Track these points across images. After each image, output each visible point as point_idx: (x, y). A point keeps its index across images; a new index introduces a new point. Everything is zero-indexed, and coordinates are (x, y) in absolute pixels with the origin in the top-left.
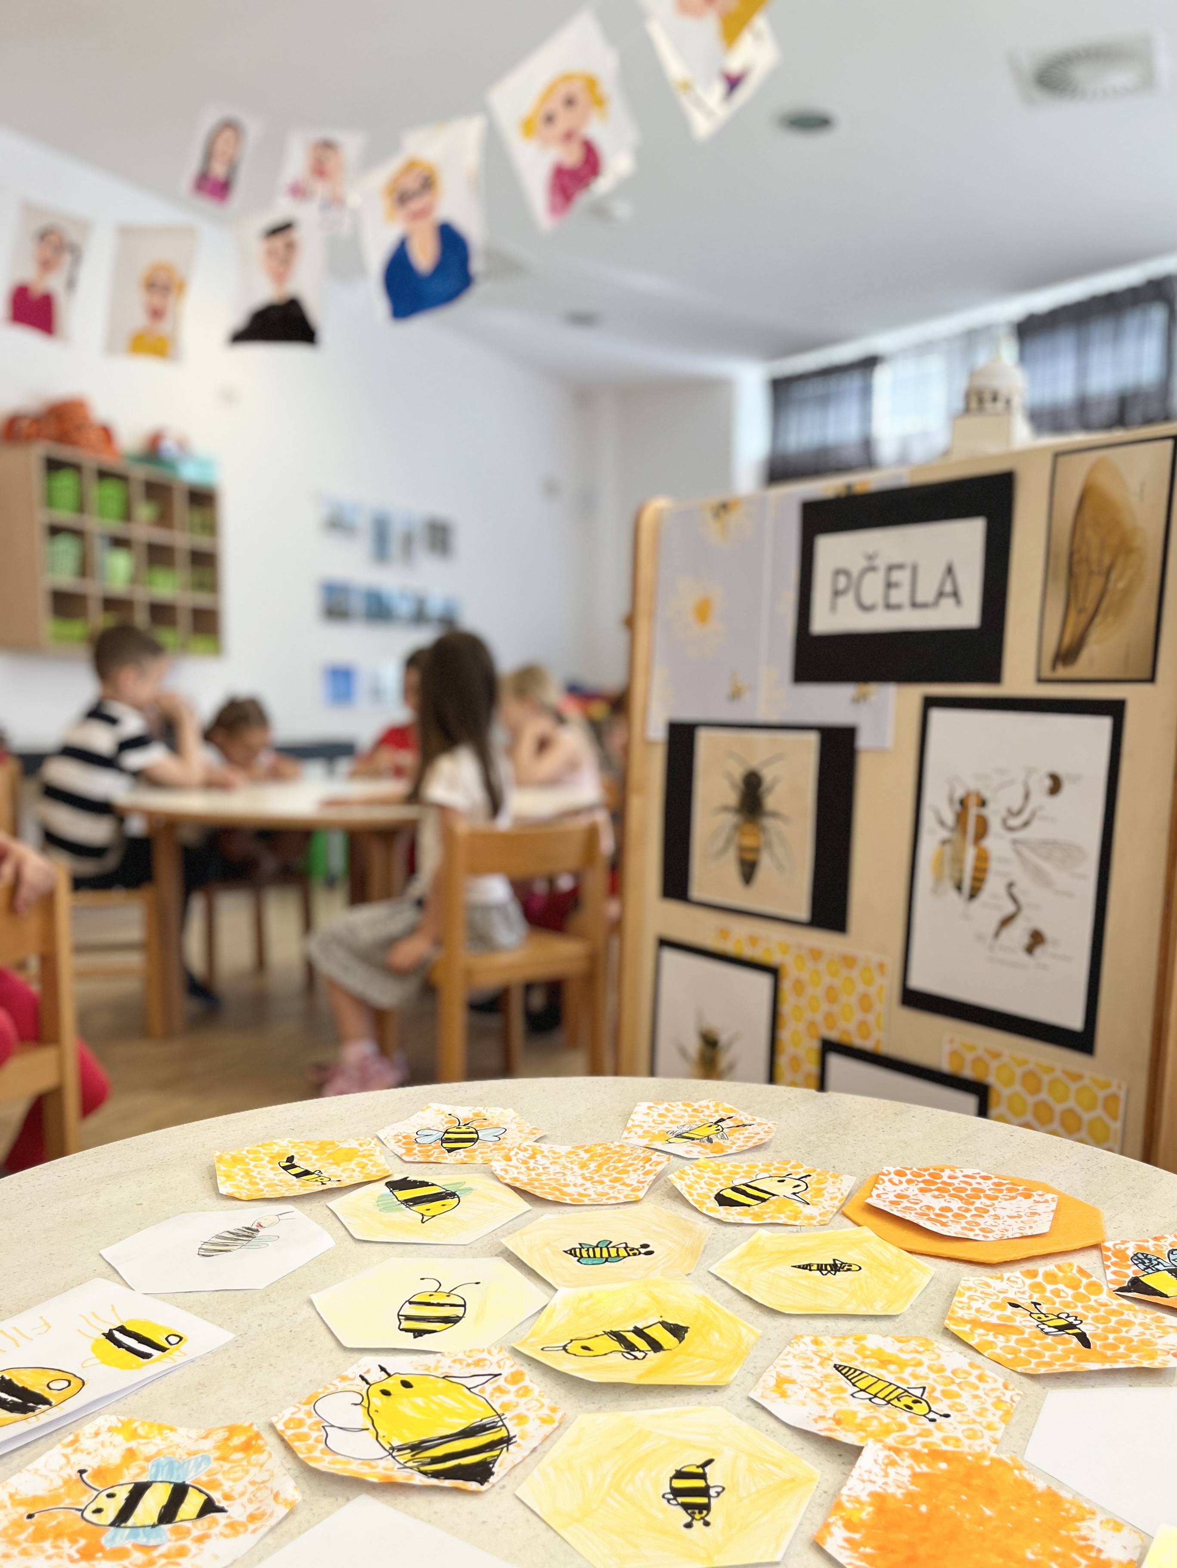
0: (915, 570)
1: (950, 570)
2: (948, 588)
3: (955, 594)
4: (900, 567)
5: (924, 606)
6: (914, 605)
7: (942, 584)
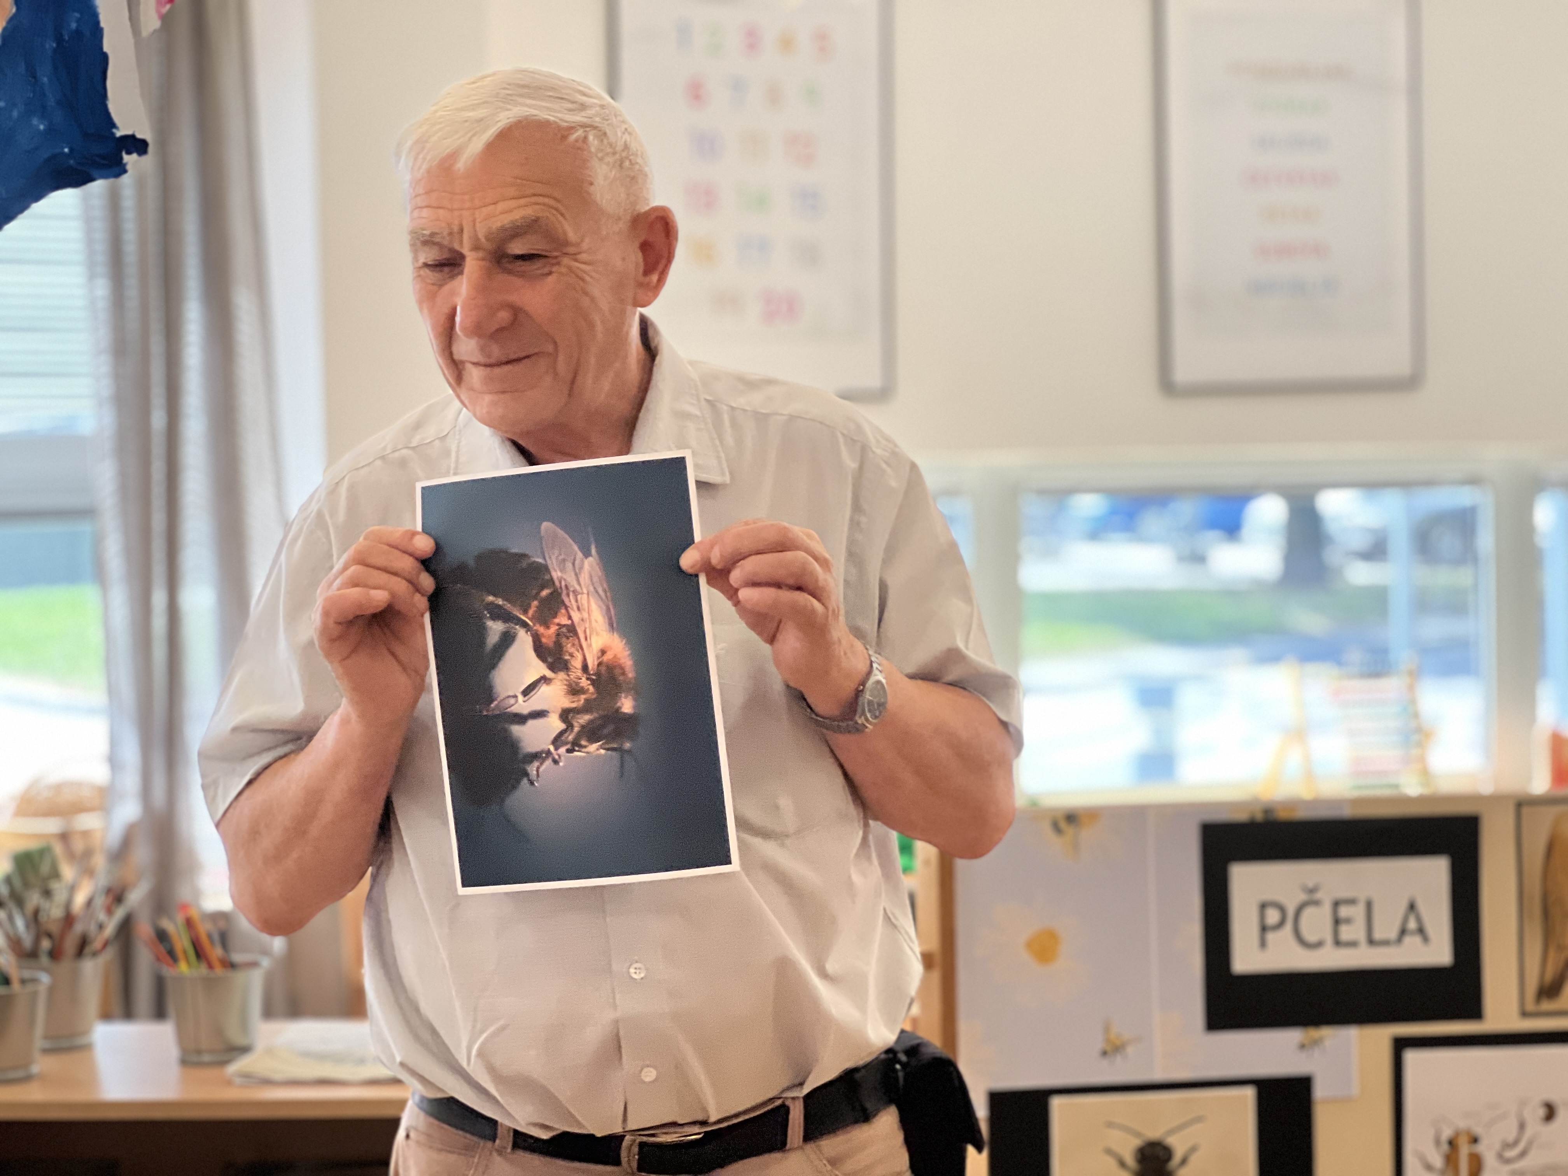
0: (1369, 905)
1: (1412, 907)
2: (1412, 925)
3: (1421, 931)
4: (1352, 902)
5: (1386, 943)
6: (1371, 942)
7: (1405, 920)
